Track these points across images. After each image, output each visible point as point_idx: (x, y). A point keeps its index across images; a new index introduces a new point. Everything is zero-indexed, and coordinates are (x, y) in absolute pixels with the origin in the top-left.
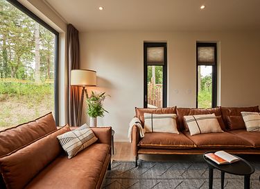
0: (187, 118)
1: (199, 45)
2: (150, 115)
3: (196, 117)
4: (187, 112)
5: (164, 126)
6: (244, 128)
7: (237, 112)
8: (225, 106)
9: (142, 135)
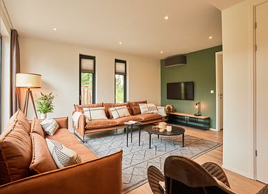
0: (111, 109)
1: (117, 61)
2: (88, 109)
3: (117, 108)
4: (110, 106)
5: (98, 115)
6: (140, 113)
7: (137, 104)
8: (131, 101)
9: (87, 121)
